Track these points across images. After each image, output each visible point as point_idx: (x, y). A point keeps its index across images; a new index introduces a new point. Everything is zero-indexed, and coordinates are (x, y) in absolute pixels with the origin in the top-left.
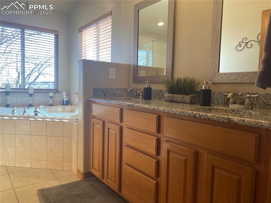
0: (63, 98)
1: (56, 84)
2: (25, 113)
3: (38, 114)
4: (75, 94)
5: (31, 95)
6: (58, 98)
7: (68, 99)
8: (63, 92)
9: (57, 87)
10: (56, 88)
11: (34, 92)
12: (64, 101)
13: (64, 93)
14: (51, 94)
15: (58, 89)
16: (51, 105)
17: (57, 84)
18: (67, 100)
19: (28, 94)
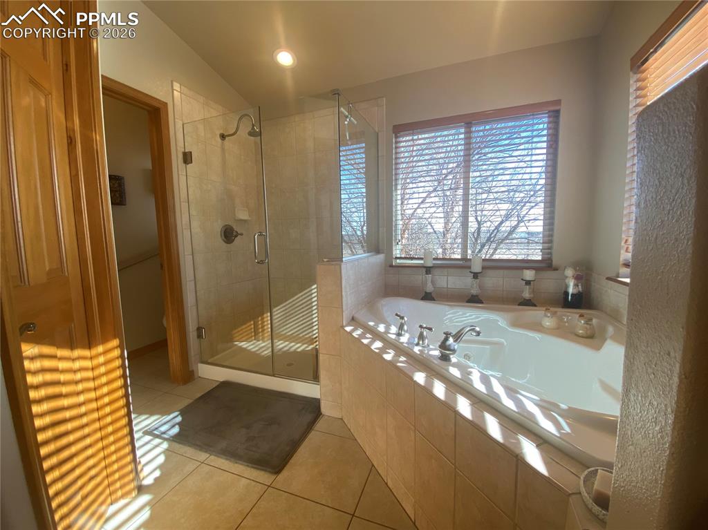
0: (567, 286)
1: (547, 245)
2: (421, 342)
3: (451, 356)
4: (608, 279)
5: (476, 275)
6: (549, 283)
7: (580, 289)
8: (565, 267)
9: (551, 253)
10: (547, 256)
11: (483, 268)
12: (566, 293)
13: (569, 272)
14: (529, 275)
15: (550, 259)
16: (528, 303)
17: (550, 245)
18: (579, 292)
19: (470, 272)
